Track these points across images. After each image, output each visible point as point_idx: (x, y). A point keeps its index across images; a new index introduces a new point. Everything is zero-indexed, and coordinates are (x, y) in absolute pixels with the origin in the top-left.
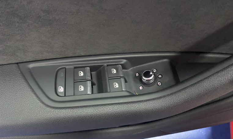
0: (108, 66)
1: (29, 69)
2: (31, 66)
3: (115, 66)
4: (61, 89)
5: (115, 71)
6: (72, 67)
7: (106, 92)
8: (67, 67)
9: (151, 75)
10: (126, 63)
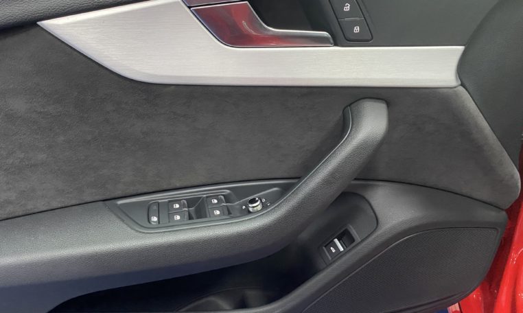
0: (207, 197)
1: (117, 204)
2: (120, 202)
3: (216, 197)
4: (155, 219)
5: (216, 201)
6: (166, 200)
7: (206, 217)
8: (160, 201)
9: (257, 201)
10: (229, 194)
